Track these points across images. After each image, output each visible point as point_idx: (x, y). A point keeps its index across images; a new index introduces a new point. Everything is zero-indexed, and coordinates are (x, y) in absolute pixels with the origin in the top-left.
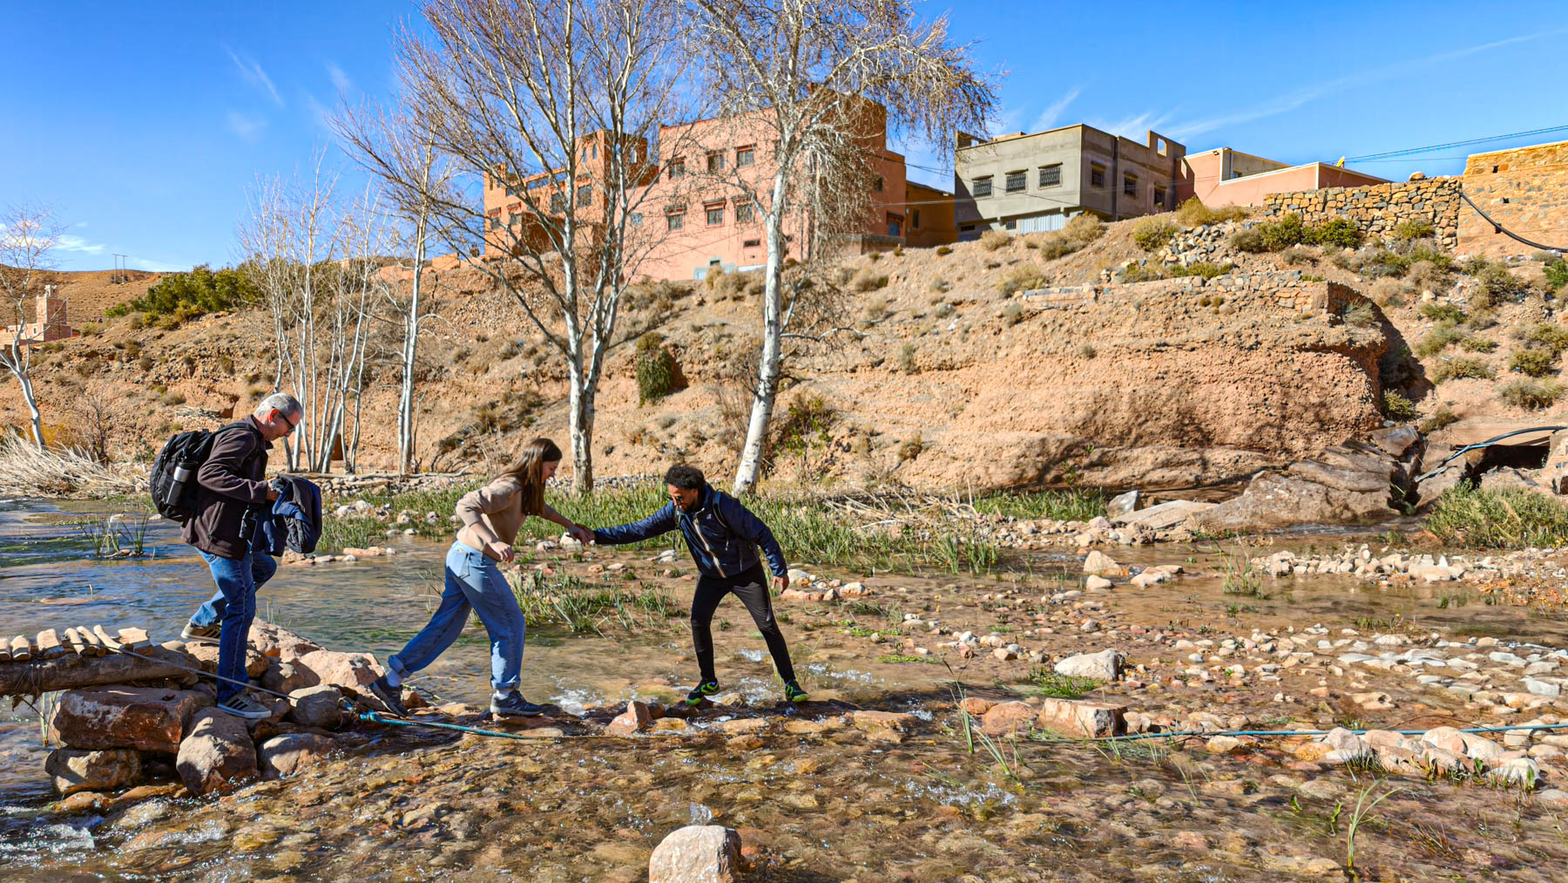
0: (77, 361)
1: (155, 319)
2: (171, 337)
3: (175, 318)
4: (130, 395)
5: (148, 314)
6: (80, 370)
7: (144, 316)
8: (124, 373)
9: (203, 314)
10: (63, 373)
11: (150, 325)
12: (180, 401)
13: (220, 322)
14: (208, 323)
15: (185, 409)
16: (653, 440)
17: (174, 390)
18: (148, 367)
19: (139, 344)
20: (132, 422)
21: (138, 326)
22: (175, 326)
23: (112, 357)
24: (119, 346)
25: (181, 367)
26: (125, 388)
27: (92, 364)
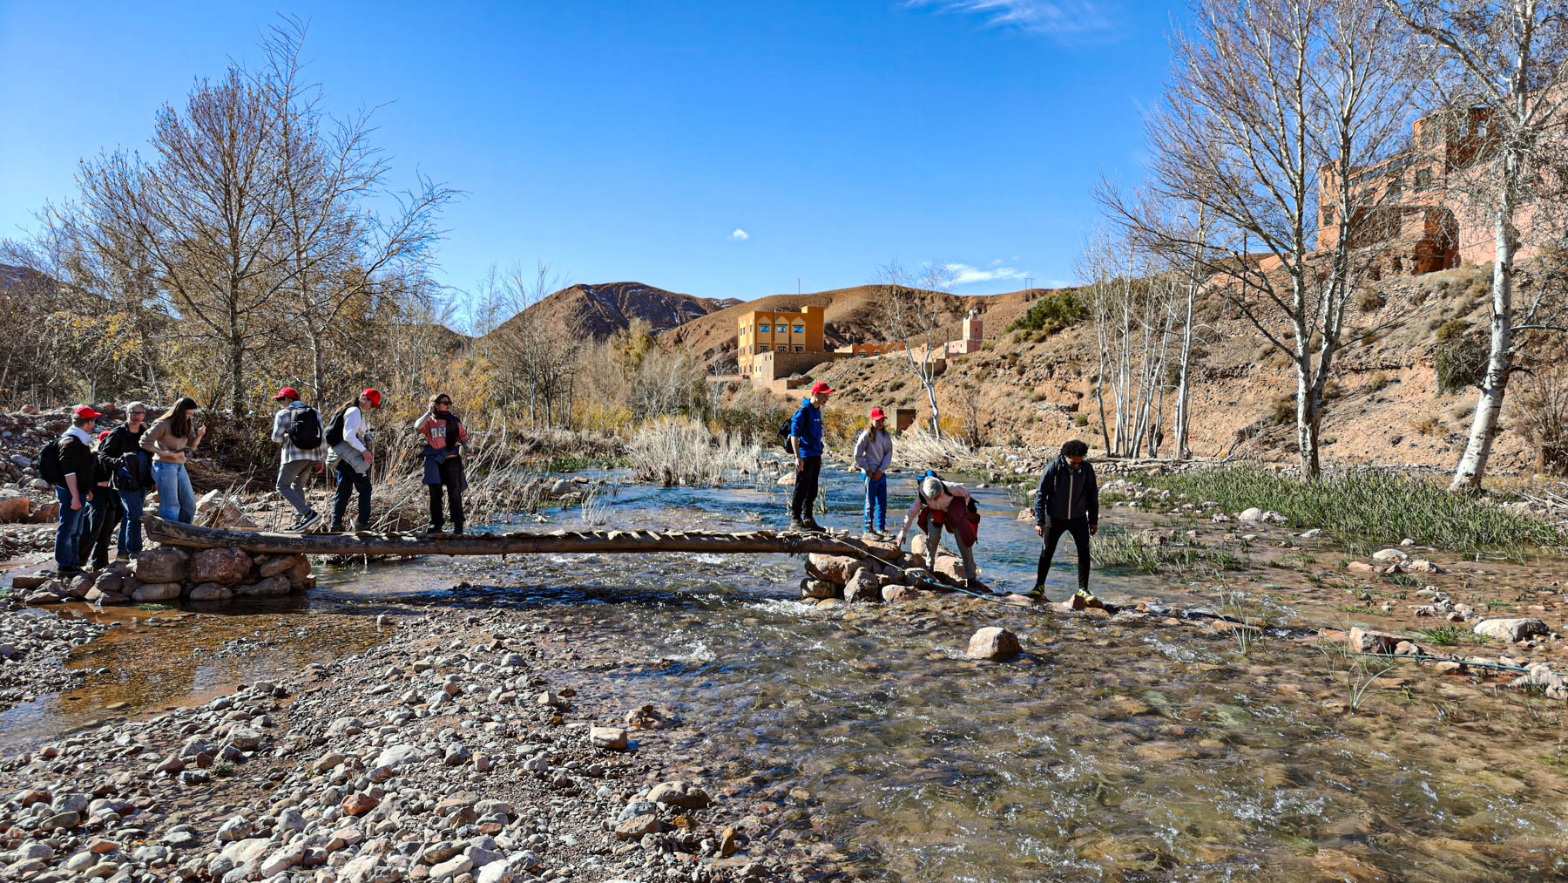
0: (977, 370)
1: (1029, 334)
2: (1040, 348)
3: (1043, 333)
4: (1009, 395)
5: (1025, 331)
6: (977, 377)
7: (1022, 332)
8: (1006, 378)
9: (1062, 328)
10: (967, 379)
11: (1026, 339)
12: (1042, 398)
13: (1074, 333)
14: (1066, 334)
15: (1045, 404)
16: (1443, 430)
17: (1039, 390)
18: (1021, 373)
19: (1017, 355)
20: (1008, 415)
21: (1018, 341)
22: (1042, 339)
23: (998, 366)
24: (1004, 357)
25: (1044, 372)
26: (1006, 389)
27: (985, 372)
